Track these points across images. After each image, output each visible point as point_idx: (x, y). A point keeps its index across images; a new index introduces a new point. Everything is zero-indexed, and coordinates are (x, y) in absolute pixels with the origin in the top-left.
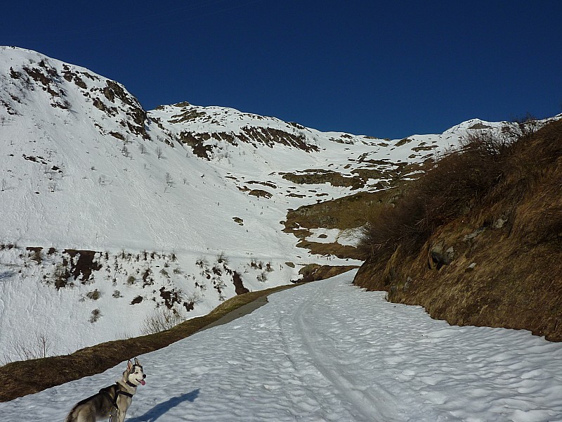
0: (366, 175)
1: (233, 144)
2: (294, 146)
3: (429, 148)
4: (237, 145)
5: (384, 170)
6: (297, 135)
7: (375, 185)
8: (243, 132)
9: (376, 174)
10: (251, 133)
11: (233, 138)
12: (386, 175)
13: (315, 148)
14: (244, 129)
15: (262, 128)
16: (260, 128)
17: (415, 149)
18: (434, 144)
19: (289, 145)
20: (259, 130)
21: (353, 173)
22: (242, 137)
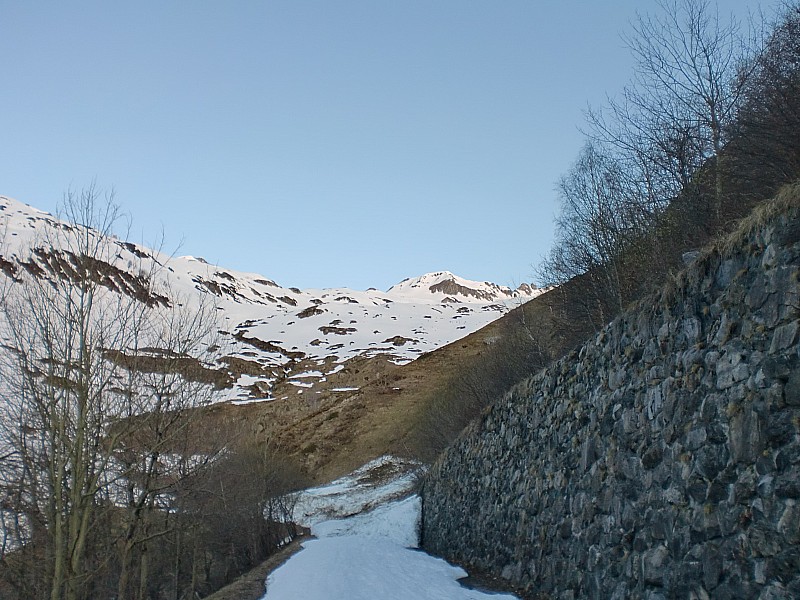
0: (239, 367)
1: (16, 280)
2: (128, 293)
3: (344, 331)
4: (21, 281)
5: (266, 364)
6: (135, 274)
7: (250, 388)
8: (35, 257)
9: (254, 369)
10: (50, 261)
11: (15, 269)
12: (269, 372)
13: (165, 300)
14: (37, 251)
15: (71, 254)
16: (68, 252)
17: (325, 330)
18: (352, 326)
19: (118, 291)
20: (66, 257)
21: (219, 362)
22: (32, 268)
